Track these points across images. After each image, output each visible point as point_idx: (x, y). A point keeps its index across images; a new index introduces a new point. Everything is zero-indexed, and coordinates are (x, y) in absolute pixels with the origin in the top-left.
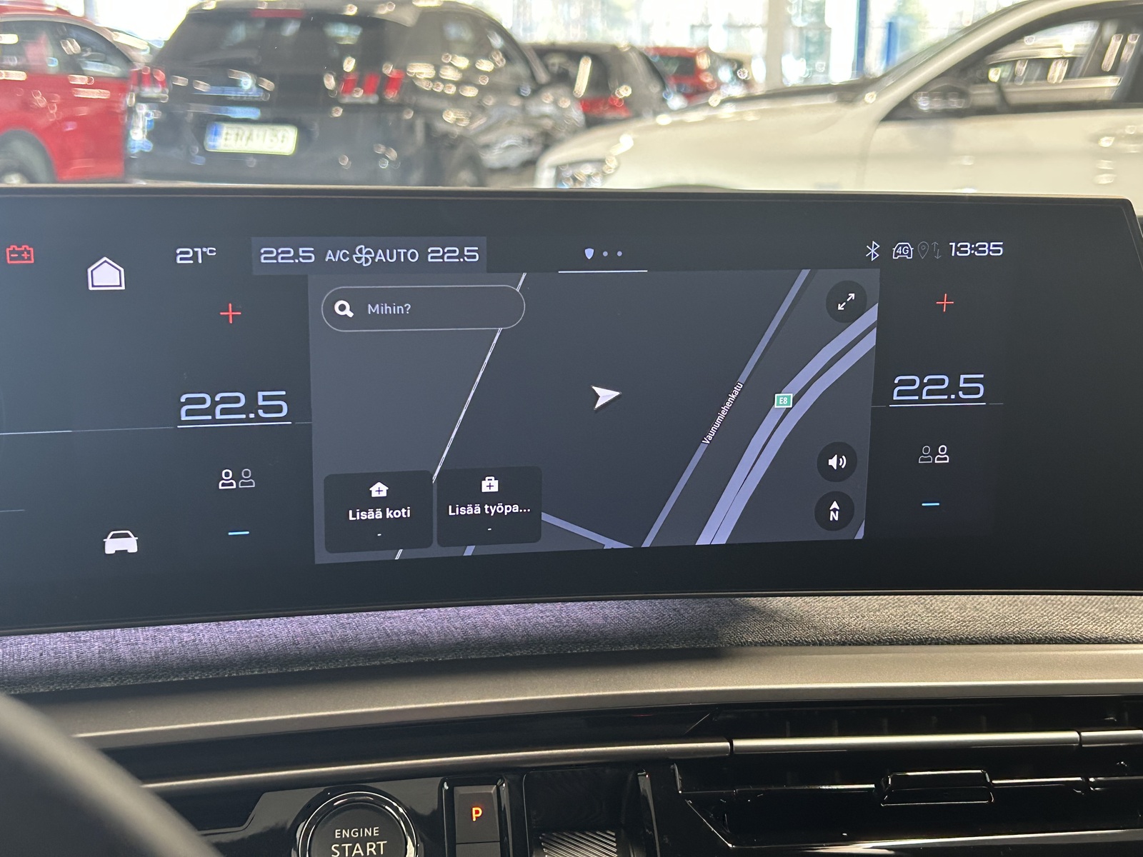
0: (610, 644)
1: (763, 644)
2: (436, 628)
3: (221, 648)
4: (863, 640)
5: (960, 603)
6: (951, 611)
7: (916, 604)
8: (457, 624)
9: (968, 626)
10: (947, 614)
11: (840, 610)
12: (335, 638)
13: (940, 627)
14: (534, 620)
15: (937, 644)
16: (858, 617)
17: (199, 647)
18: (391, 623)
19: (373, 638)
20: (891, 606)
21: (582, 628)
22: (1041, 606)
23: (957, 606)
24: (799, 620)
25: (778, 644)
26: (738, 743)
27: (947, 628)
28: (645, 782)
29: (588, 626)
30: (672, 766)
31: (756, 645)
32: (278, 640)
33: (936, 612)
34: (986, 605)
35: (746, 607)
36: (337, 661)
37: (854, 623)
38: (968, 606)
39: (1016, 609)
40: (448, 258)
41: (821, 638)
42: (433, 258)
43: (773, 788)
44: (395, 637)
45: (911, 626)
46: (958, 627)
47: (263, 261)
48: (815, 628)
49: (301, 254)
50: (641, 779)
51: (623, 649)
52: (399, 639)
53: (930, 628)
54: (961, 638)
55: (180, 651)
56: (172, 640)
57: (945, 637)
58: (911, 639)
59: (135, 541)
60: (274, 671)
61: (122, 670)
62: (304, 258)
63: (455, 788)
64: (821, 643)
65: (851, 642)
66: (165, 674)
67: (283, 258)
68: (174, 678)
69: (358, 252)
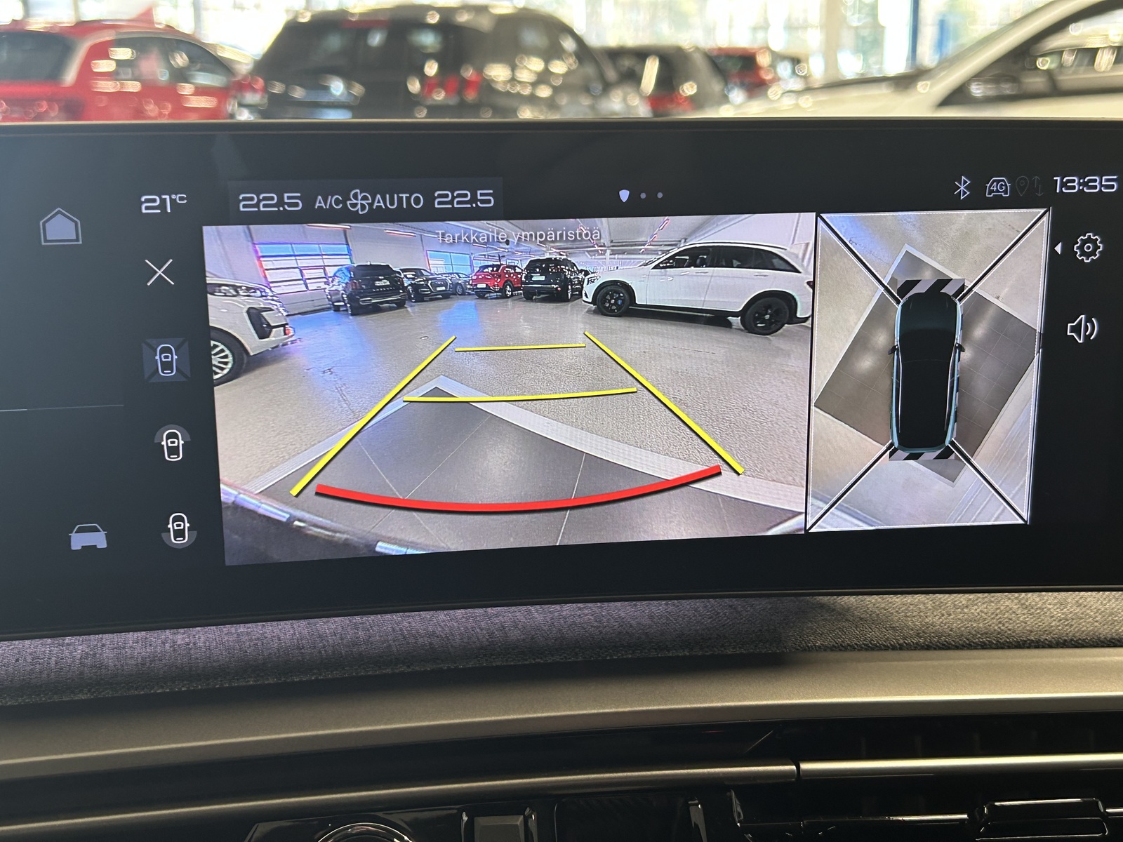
0: (655, 648)
1: (832, 649)
2: (459, 628)
4: (951, 644)
6: (1050, 607)
8: (483, 625)
9: (1072, 625)
10: (1045, 610)
11: (922, 606)
12: (345, 642)
13: (1039, 626)
14: (570, 621)
15: (1037, 647)
16: (943, 615)
18: (409, 623)
19: (388, 641)
20: (980, 602)
21: (624, 629)
24: (875, 620)
25: (852, 648)
26: (805, 766)
27: (1047, 628)
28: (697, 812)
29: (631, 626)
30: (728, 794)
31: (825, 650)
32: (280, 644)
33: (1032, 608)
35: (813, 604)
36: (343, 669)
37: (939, 623)
38: (1069, 600)
40: (459, 203)
41: (901, 641)
42: (440, 203)
43: (847, 819)
44: (412, 640)
45: (1006, 625)
46: (1059, 626)
47: (242, 209)
48: (893, 629)
49: (286, 201)
50: (692, 809)
51: (671, 655)
52: (416, 643)
53: (1028, 628)
54: (1065, 640)
55: (170, 657)
56: (164, 643)
57: (1046, 639)
58: (1007, 642)
59: (104, 536)
60: (271, 681)
61: (102, 679)
62: (290, 205)
63: (476, 818)
64: (901, 648)
65: (937, 646)
66: (149, 685)
67: (265, 206)
68: (158, 689)
69: (352, 199)
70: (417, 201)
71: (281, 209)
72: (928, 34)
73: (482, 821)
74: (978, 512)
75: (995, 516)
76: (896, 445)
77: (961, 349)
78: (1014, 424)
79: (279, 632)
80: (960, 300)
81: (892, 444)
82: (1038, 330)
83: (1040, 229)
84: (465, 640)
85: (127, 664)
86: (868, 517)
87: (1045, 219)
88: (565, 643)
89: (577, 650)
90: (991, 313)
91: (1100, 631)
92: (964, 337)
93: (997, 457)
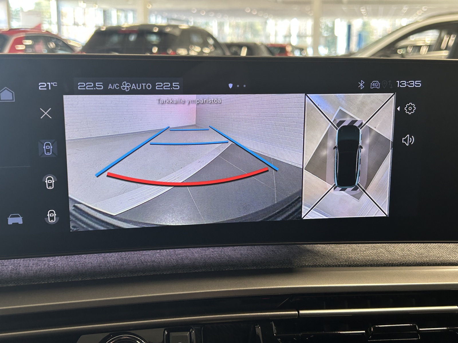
0: (242, 266)
1: (312, 266)
2: (164, 259)
3: (66, 268)
4: (358, 264)
5: (401, 248)
6: (398, 251)
7: (382, 248)
8: (174, 258)
9: (406, 258)
10: (396, 252)
11: (347, 251)
12: (118, 264)
13: (393, 258)
15: (392, 266)
16: (356, 254)
17: (56, 268)
19: (135, 264)
20: (370, 249)
21: (230, 259)
22: (438, 249)
23: (400, 249)
24: (329, 255)
25: (320, 266)
26: (301, 312)
27: (396, 259)
28: (258, 330)
29: (233, 258)
30: (271, 323)
31: (309, 267)
32: (92, 265)
33: (391, 252)
34: (413, 249)
35: (305, 250)
36: (117, 274)
37: (354, 257)
38: (405, 249)
39: (427, 251)
40: (165, 87)
41: (339, 264)
42: (158, 87)
43: (318, 333)
44: (145, 264)
45: (380, 258)
46: (401, 258)
47: (79, 89)
48: (336, 259)
49: (97, 86)
50: (257, 329)
51: (249, 268)
52: (147, 264)
53: (389, 259)
54: (403, 263)
55: (47, 270)
56: (45, 265)
57: (396, 263)
58: (381, 264)
59: (22, 219)
60: (88, 279)
61: (19, 278)
62: (98, 87)
63: (170, 333)
64: (339, 266)
65: (353, 265)
66: (39, 280)
67: (88, 87)
68: (42, 282)
69: (123, 85)
70: (149, 86)
71: (95, 89)
72: (354, 40)
73: (173, 334)
74: (369, 211)
75: (375, 213)
76: (337, 185)
77: (361, 147)
78: (382, 177)
79: (91, 261)
80: (361, 128)
81: (335, 185)
82: (391, 140)
83: (391, 101)
84: (167, 264)
85: (30, 273)
86: (326, 213)
87: (393, 97)
88: (207, 264)
89: (212, 267)
90: (373, 133)
91: (417, 260)
92: (362, 143)
93: (375, 190)
